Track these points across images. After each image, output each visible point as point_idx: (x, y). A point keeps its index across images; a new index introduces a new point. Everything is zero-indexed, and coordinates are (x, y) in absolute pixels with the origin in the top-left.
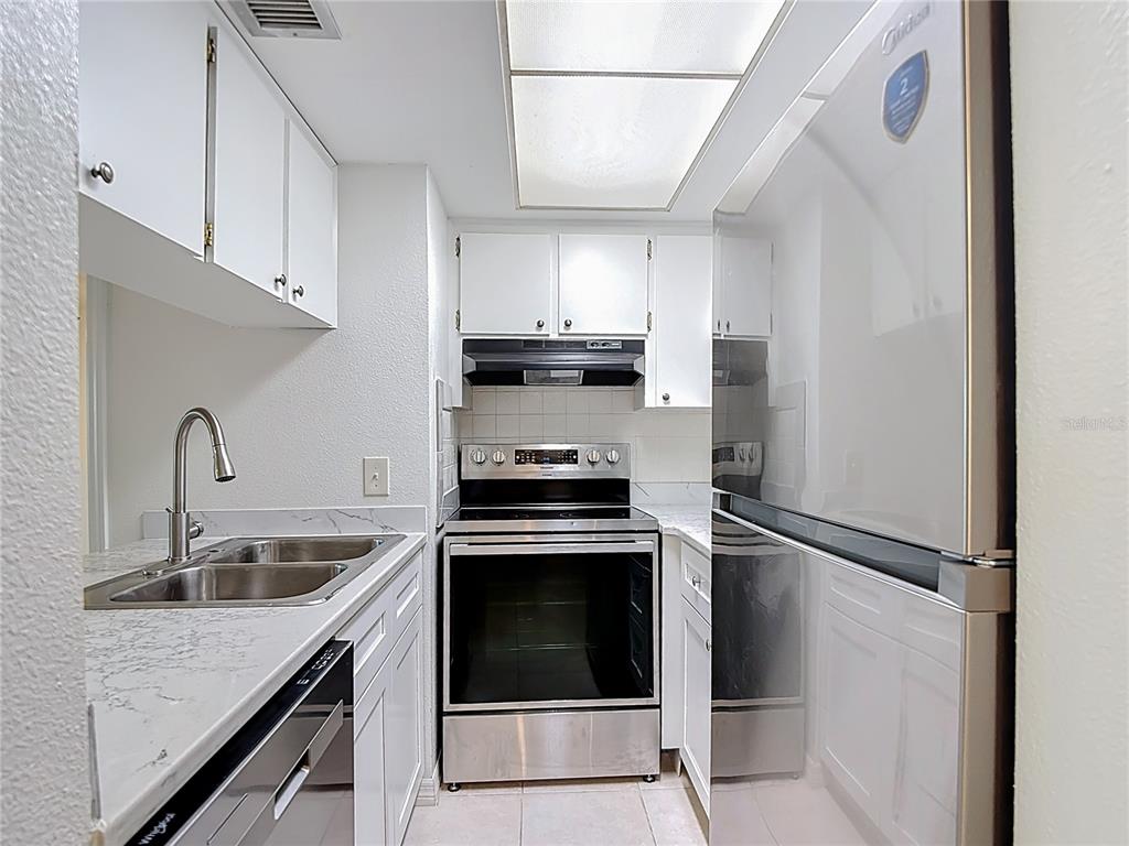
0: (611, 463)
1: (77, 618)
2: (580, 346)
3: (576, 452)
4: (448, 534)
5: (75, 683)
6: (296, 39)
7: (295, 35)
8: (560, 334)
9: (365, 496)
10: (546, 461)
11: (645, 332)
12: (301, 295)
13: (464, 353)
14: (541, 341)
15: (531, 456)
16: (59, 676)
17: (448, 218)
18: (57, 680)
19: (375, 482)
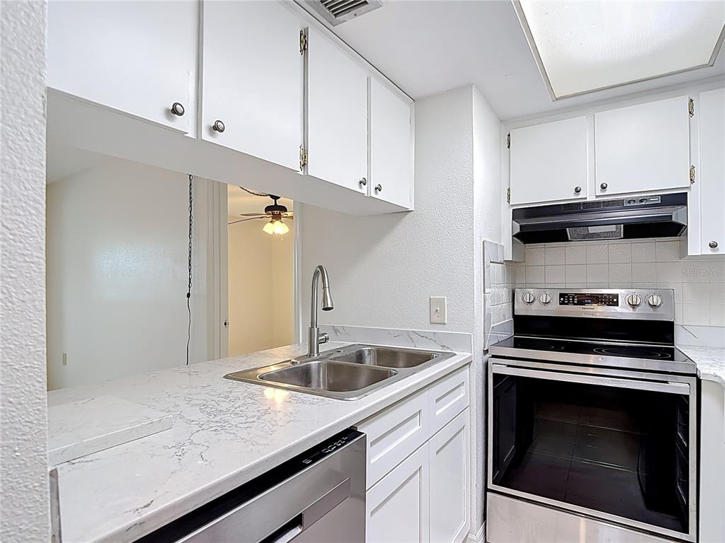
0: (653, 306)
1: (38, 410)
2: (617, 204)
3: (617, 296)
4: (493, 356)
5: (36, 454)
6: (357, 18)
7: (355, 15)
8: (597, 197)
9: (431, 323)
10: (588, 303)
11: (688, 184)
12: (380, 190)
13: (513, 219)
14: (579, 204)
15: (573, 298)
16: (17, 449)
17: (501, 121)
18: (15, 451)
19: (437, 313)
